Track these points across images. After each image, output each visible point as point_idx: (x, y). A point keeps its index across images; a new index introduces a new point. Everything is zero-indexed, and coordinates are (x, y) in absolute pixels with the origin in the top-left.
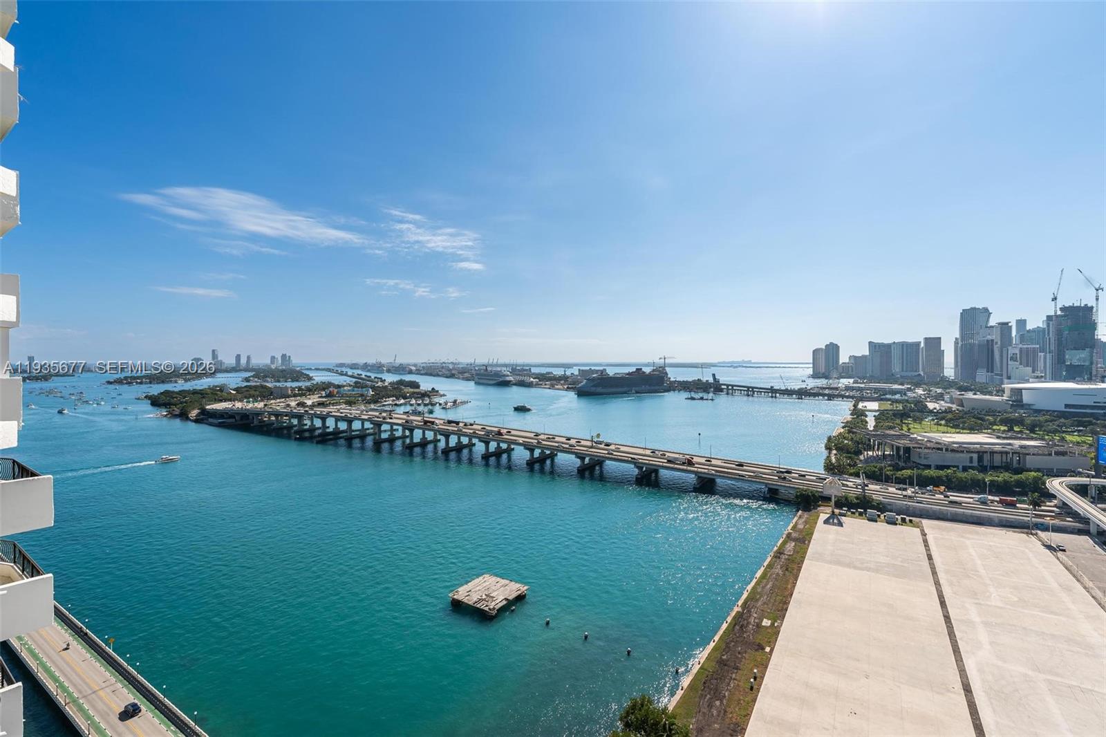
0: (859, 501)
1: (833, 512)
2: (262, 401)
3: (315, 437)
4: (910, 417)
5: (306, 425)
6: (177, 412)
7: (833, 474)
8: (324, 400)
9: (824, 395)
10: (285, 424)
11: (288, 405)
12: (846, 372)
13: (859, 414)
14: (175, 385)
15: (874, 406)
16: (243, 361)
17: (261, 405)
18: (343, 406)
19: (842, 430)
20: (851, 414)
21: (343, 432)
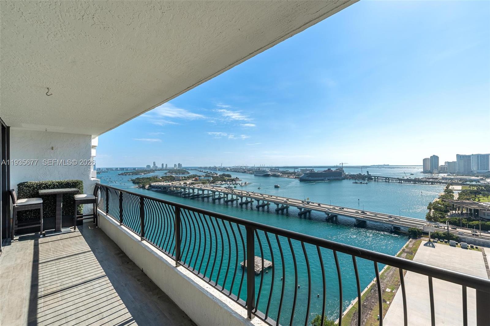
0: (445, 236)
1: (430, 240)
2: (171, 182)
3: (190, 196)
4: (481, 194)
5: (187, 192)
6: (141, 186)
7: (431, 221)
8: (194, 182)
9: (429, 182)
10: (179, 191)
11: (180, 184)
12: (443, 170)
13: (449, 192)
14: (141, 175)
15: (459, 188)
16: (164, 166)
18: (201, 184)
19: (438, 200)
20: (445, 192)
21: (200, 195)
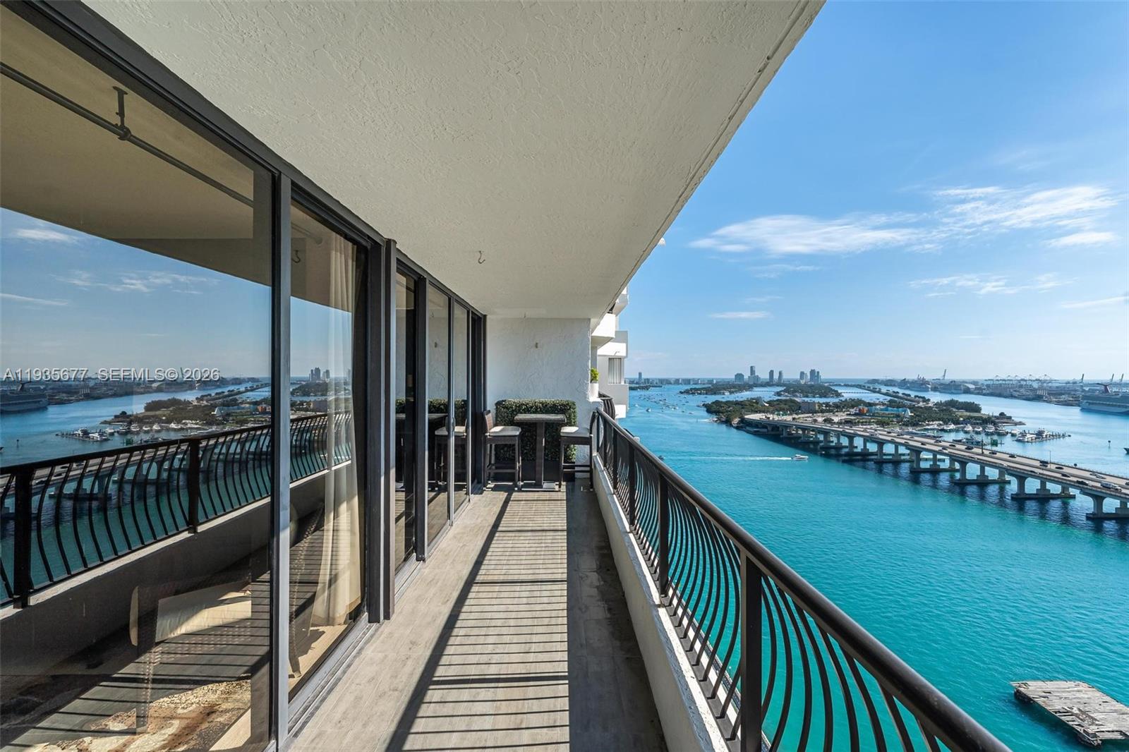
2: (791, 414)
3: (841, 455)
5: (832, 442)
6: (724, 419)
8: (853, 418)
10: (812, 439)
11: (815, 421)
16: (776, 376)
17: (789, 418)
18: (874, 426)
21: (872, 454)
